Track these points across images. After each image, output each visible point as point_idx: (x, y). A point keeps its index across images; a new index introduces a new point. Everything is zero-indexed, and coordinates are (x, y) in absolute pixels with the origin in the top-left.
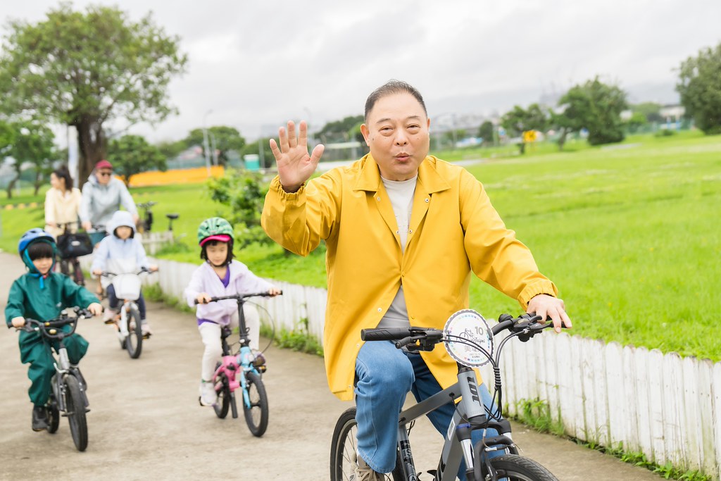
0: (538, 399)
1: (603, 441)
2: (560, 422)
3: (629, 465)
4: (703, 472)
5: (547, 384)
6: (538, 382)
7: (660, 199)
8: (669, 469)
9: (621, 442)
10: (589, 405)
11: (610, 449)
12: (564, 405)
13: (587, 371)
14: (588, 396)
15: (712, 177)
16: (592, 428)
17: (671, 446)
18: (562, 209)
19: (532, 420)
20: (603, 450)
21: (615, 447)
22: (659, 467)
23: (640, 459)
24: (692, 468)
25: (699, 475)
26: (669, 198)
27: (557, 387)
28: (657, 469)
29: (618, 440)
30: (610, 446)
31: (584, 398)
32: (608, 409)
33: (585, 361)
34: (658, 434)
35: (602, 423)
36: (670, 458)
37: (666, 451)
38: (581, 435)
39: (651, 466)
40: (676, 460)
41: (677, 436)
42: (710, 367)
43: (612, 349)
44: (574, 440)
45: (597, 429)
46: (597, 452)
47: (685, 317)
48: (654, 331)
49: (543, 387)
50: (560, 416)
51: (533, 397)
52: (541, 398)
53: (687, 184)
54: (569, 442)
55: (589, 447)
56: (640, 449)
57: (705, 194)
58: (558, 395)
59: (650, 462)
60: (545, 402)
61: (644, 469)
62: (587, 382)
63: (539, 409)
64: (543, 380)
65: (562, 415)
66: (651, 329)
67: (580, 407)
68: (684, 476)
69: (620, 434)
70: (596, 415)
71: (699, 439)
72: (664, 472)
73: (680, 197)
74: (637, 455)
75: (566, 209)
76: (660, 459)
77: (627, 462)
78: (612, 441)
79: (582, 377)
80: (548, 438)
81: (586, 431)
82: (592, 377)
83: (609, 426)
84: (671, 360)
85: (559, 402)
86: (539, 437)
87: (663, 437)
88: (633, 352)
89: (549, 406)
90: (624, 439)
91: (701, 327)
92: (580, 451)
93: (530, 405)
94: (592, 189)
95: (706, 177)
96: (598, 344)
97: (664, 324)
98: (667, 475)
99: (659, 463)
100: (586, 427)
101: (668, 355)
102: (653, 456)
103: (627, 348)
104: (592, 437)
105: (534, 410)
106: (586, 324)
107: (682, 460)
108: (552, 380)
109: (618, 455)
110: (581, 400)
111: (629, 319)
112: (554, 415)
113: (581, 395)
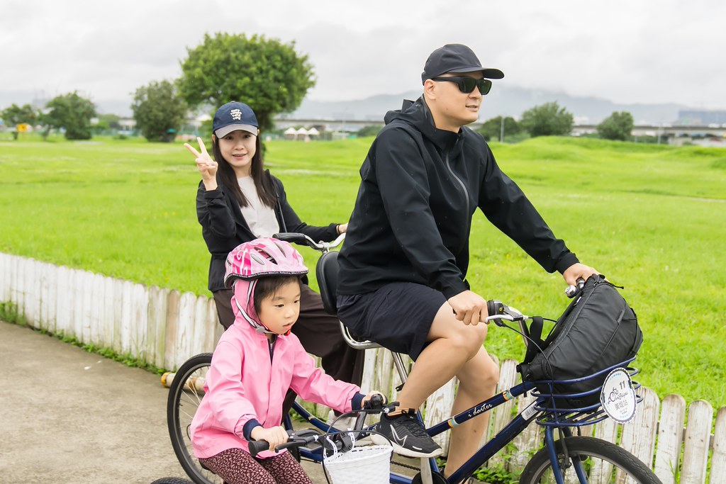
0: (10, 301)
1: (51, 329)
2: (24, 317)
3: (67, 344)
4: (112, 348)
5: (17, 291)
6: (11, 290)
7: (110, 181)
8: (92, 346)
9: (63, 330)
10: (44, 305)
11: (55, 334)
12: (28, 306)
13: (45, 283)
14: (44, 300)
15: (147, 170)
16: (45, 321)
17: (94, 332)
18: (41, 182)
19: (5, 315)
20: (51, 335)
21: (58, 333)
22: (85, 345)
23: (74, 340)
24: (106, 346)
25: (110, 350)
26: (117, 181)
27: (24, 293)
28: (84, 347)
29: (61, 328)
30: (55, 332)
31: (41, 301)
32: (56, 309)
33: (45, 278)
34: (86, 324)
35: (51, 317)
36: (93, 340)
37: (91, 336)
38: (37, 325)
39: (80, 345)
40: (96, 341)
41: (98, 326)
42: (122, 283)
43: (63, 270)
44: (32, 328)
45: (48, 321)
46: (47, 336)
47: (115, 257)
48: (93, 264)
49: (14, 294)
50: (24, 313)
51: (7, 300)
52: (12, 300)
53: (130, 174)
54: (28, 330)
55: (42, 333)
56: (74, 334)
57: (142, 182)
58: (24, 298)
59: (80, 342)
60: (15, 303)
61: (75, 347)
62: (44, 291)
63: (10, 308)
64: (15, 288)
65: (26, 311)
66: (91, 263)
67: (38, 307)
68: (100, 350)
69: (63, 324)
70: (48, 313)
71: (112, 328)
72: (88, 348)
73: (124, 182)
74: (72, 337)
75: (44, 182)
76: (87, 341)
77: (67, 342)
78: (57, 329)
79: (41, 288)
80: (15, 326)
81: (40, 323)
82: (47, 288)
83: (55, 319)
84: (100, 278)
85: (24, 303)
86: (8, 325)
87: (90, 327)
88: (76, 272)
89: (17, 306)
90: (65, 328)
91: (123, 264)
92: (35, 335)
93: (4, 305)
94: (64, 170)
95: (144, 170)
96: (54, 267)
97: (100, 261)
98: (90, 350)
99: (86, 343)
100: (41, 319)
101: (97, 275)
102: (82, 339)
103: (72, 270)
104: (44, 326)
105: (7, 308)
106: (48, 257)
107: (100, 341)
108: (21, 289)
109: (60, 338)
110: (39, 302)
111: (78, 256)
112: (20, 312)
113: (39, 299)
